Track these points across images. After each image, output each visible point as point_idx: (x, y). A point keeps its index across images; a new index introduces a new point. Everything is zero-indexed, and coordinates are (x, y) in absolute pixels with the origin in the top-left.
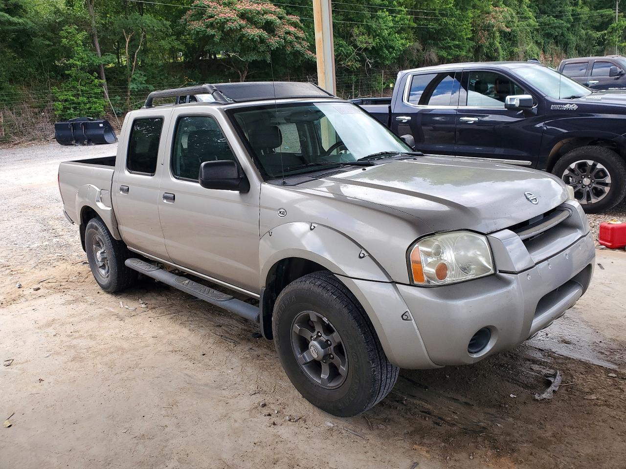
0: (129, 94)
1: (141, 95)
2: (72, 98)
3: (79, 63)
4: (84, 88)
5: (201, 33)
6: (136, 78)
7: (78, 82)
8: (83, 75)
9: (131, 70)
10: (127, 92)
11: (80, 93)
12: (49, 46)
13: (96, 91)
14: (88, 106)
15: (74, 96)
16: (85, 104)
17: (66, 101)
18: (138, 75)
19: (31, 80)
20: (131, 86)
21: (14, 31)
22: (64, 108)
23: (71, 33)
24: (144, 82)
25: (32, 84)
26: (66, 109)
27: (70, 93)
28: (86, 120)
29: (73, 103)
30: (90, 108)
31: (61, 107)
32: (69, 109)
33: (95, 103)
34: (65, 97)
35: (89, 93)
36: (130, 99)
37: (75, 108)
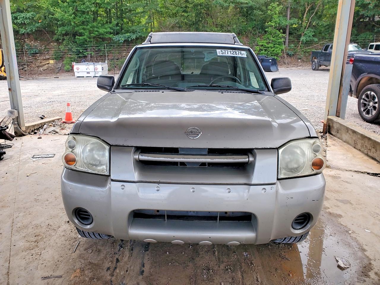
0: (300, 43)
1: (308, 44)
2: (265, 44)
3: (273, 24)
4: (273, 39)
5: (360, 2)
6: (307, 33)
7: (271, 35)
8: (274, 31)
9: (305, 29)
10: (299, 42)
11: (271, 41)
12: (261, 15)
13: (279, 41)
14: (273, 49)
15: (267, 43)
16: (272, 48)
17: (262, 46)
18: (309, 32)
19: (249, 33)
20: (303, 38)
21: (246, 7)
22: (260, 50)
23: (274, 7)
24: (311, 36)
25: (249, 36)
26: (261, 50)
27: (265, 41)
28: (264, 57)
29: (265, 47)
30: (273, 51)
31: (258, 49)
32: (262, 50)
33: (277, 48)
34: (262, 44)
35: (276, 42)
36: (301, 46)
37: (266, 50)
